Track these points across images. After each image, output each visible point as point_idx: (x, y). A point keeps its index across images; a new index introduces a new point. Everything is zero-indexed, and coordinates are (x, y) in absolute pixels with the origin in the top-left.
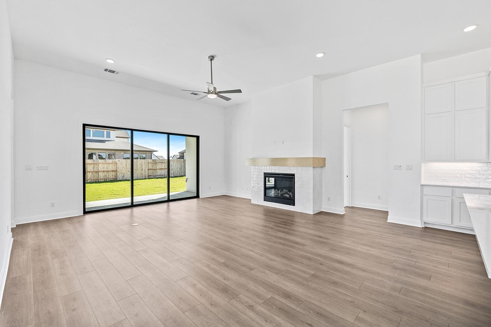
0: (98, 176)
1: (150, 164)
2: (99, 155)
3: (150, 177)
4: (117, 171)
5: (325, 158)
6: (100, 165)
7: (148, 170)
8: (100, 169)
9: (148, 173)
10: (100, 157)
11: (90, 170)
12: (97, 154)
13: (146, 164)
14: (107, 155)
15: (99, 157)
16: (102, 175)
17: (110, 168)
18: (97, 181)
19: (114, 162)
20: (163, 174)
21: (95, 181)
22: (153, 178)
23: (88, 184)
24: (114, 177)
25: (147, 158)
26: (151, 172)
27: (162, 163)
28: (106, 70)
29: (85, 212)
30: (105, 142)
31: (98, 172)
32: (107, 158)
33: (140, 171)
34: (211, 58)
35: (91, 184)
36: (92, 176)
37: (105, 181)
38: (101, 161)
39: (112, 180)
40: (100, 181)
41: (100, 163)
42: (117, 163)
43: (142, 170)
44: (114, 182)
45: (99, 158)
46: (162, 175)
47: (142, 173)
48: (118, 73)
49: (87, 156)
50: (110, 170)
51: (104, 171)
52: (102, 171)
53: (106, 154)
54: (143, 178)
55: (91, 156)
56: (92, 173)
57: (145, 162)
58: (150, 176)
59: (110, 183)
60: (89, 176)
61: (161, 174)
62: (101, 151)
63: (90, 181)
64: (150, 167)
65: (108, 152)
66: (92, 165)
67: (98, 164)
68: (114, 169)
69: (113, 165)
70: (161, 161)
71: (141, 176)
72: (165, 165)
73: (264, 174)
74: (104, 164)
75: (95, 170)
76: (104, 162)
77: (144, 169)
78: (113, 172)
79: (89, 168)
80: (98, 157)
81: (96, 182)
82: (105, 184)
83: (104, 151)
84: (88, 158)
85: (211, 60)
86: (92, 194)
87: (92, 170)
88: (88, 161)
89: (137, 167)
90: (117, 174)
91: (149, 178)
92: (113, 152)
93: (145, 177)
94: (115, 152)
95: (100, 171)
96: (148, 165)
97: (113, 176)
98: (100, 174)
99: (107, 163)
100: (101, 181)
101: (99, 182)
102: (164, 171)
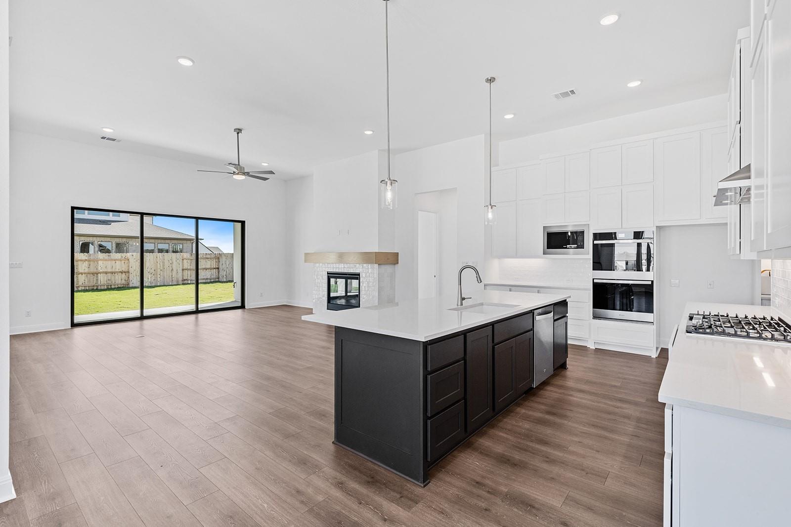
0: (97, 280)
1: (185, 261)
2: (100, 246)
3: (186, 282)
4: (128, 272)
5: (398, 253)
6: (100, 263)
7: (183, 270)
8: (99, 268)
9: (183, 276)
10: (103, 249)
11: (83, 271)
12: (96, 243)
13: (178, 261)
14: (114, 245)
15: (101, 248)
16: (103, 279)
17: (117, 268)
18: (95, 288)
19: (123, 258)
20: (209, 277)
21: (91, 288)
22: (190, 284)
23: (78, 293)
24: (123, 282)
25: (184, 251)
26: (188, 274)
27: (207, 260)
28: (103, 138)
29: (74, 325)
30: (110, 224)
31: (97, 274)
32: (113, 251)
33: (168, 271)
34: (238, 131)
35: (84, 292)
36: (86, 279)
37: (109, 289)
38: (101, 255)
39: (120, 286)
40: (99, 288)
41: (101, 260)
42: (128, 260)
43: (172, 270)
44: (123, 290)
45: (101, 251)
46: (207, 279)
47: (172, 276)
48: (119, 141)
49: (77, 247)
50: (117, 270)
51: (106, 273)
52: (103, 272)
53: (112, 244)
54: (173, 284)
55: (85, 248)
56: (86, 275)
57: (178, 257)
58: (186, 280)
59: (117, 291)
60: (80, 280)
61: (205, 277)
62: (102, 239)
63: (83, 288)
64: (186, 266)
65: (115, 241)
66: (87, 262)
67: (97, 260)
68: (124, 269)
69: (123, 262)
70: (204, 257)
71: (171, 280)
72: (211, 262)
73: (328, 274)
74: (106, 260)
75: (92, 270)
76: (107, 258)
77: (175, 270)
78: (122, 273)
79: (81, 267)
80: (97, 249)
81: (93, 290)
82: (107, 292)
83: (109, 239)
84: (79, 250)
85: (238, 133)
86: (86, 307)
87: (87, 270)
88: (78, 256)
89: (163, 265)
90: (128, 278)
91: (183, 284)
92: (124, 240)
93: (178, 281)
94: (128, 240)
95: (100, 273)
96: (183, 263)
97: (122, 280)
98: (99, 278)
99: (112, 260)
100: (102, 288)
101: (97, 290)
102: (210, 273)
